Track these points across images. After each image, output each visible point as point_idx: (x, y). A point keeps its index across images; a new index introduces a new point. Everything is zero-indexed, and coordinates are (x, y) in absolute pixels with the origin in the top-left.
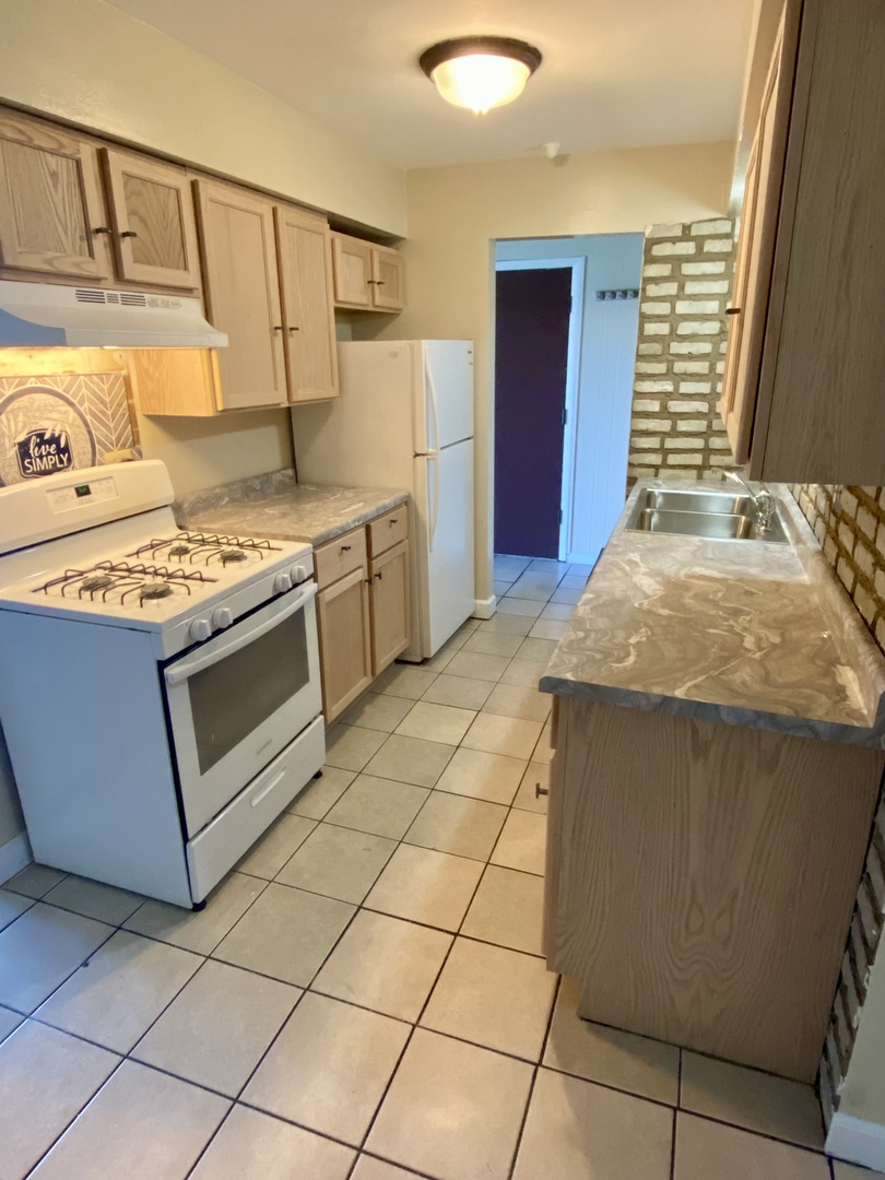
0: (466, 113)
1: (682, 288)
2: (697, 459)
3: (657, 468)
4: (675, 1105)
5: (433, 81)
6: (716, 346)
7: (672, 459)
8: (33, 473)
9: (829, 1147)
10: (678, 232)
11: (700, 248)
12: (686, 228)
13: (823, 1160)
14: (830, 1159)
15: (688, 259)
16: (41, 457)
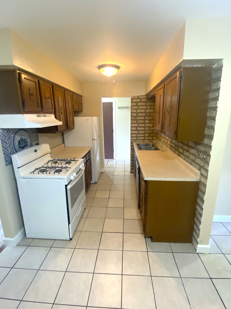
0: (106, 77)
1: (138, 107)
2: (143, 138)
3: (136, 140)
4: (172, 252)
5: (100, 71)
6: (145, 118)
7: (139, 138)
8: (21, 147)
9: (197, 252)
10: (137, 97)
11: (141, 100)
12: (138, 97)
13: (197, 254)
14: (198, 254)
15: (139, 102)
16: (22, 144)
